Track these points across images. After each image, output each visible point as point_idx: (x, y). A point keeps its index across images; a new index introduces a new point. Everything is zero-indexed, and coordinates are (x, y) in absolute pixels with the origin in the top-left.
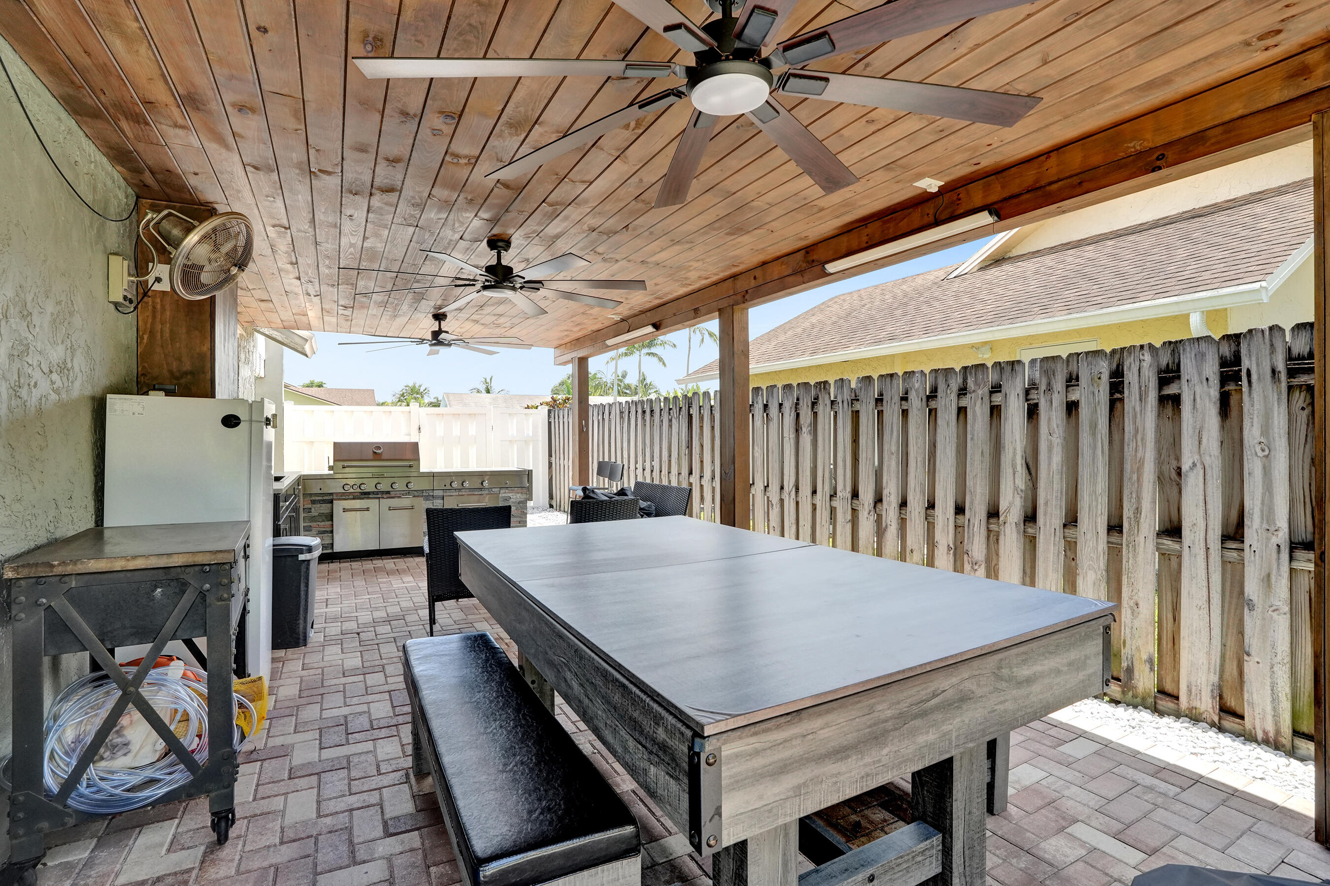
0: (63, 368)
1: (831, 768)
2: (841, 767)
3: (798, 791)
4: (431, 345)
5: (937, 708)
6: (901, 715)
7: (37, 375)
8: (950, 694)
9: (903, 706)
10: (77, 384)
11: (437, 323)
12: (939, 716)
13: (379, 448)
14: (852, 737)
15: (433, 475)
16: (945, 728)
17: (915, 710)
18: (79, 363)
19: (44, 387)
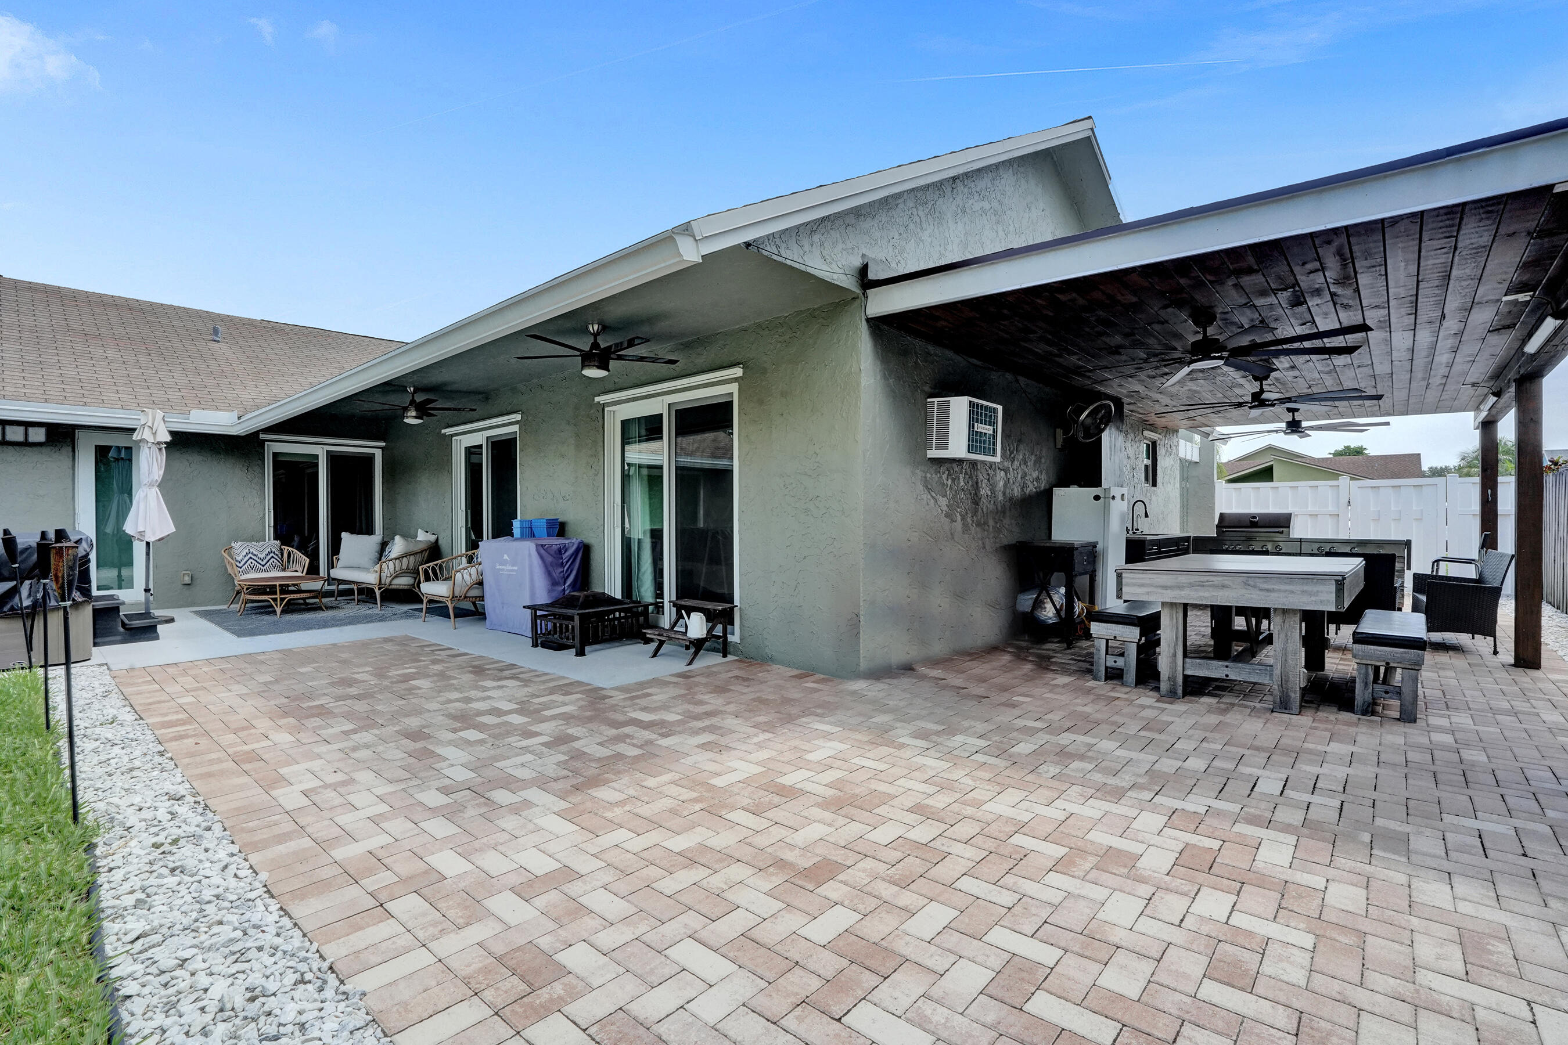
0: (1038, 479)
1: (1160, 590)
2: (1164, 591)
3: (1148, 593)
4: (1286, 433)
5: (1210, 586)
6: (1190, 583)
7: (1029, 483)
8: (1216, 583)
9: (1192, 581)
10: (1043, 485)
11: (1291, 414)
12: (1211, 589)
13: (1255, 517)
14: (1169, 584)
15: (1301, 541)
17: (1197, 584)
18: (1043, 477)
19: (1031, 486)
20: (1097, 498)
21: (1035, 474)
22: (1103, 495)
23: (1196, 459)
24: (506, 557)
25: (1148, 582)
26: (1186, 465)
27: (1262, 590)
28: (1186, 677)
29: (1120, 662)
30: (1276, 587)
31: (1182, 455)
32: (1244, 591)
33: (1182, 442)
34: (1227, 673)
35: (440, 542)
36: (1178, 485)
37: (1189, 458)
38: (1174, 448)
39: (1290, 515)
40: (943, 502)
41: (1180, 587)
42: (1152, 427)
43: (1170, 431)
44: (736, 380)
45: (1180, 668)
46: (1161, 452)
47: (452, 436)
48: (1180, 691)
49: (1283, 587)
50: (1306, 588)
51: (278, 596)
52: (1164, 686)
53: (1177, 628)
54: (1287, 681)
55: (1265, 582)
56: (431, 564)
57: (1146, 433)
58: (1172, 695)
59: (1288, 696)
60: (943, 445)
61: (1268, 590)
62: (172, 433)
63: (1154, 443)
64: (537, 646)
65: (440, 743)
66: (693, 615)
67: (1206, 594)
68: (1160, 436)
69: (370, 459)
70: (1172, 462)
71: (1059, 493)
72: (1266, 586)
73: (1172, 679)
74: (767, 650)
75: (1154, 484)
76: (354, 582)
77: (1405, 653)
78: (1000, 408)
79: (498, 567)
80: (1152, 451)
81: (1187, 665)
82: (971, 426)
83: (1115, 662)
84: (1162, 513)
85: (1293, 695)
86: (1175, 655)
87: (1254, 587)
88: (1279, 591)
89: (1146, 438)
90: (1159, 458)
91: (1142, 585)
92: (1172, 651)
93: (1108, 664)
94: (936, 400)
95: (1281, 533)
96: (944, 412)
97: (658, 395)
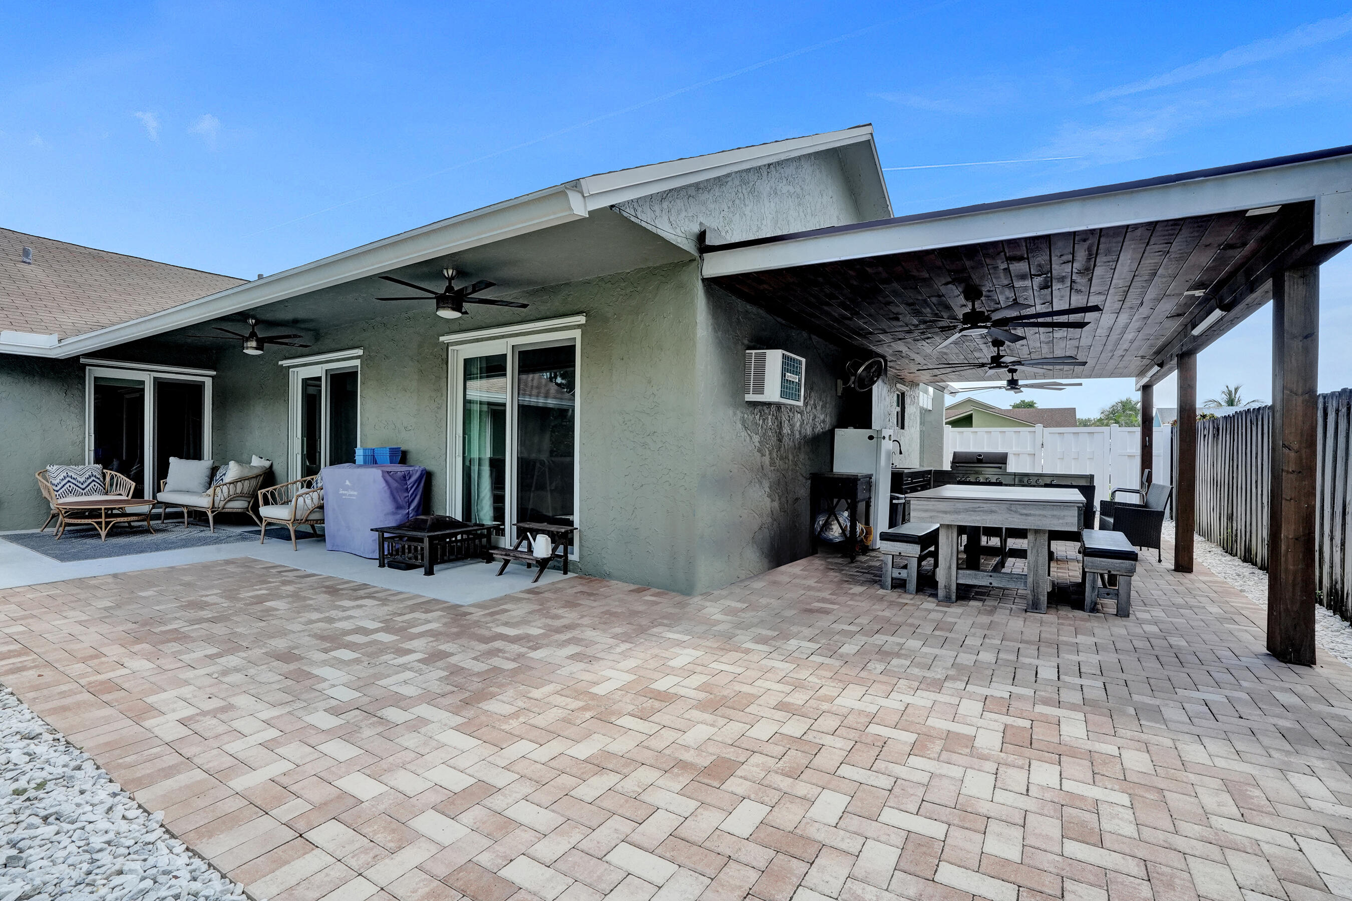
0: (824, 421)
1: (941, 515)
2: (944, 516)
3: (931, 517)
5: (981, 511)
7: (818, 424)
8: (986, 509)
9: (967, 507)
10: (827, 426)
11: (1010, 374)
12: (981, 513)
13: (980, 456)
14: (948, 510)
15: (1015, 474)
16: (984, 518)
17: (971, 509)
18: (828, 419)
19: (819, 427)
20: (871, 438)
21: (822, 417)
22: (875, 436)
23: (930, 408)
24: (348, 483)
25: (931, 507)
26: (924, 412)
27: (1021, 514)
28: (958, 584)
29: (904, 574)
30: (1032, 512)
31: (921, 404)
32: (1008, 515)
33: (921, 393)
34: (991, 581)
35: (275, 467)
36: (918, 429)
37: (925, 407)
38: (916, 398)
39: (1007, 454)
40: (756, 438)
41: (957, 512)
42: (902, 381)
43: (914, 384)
44: (579, 326)
45: (954, 578)
46: (908, 401)
47: (289, 367)
48: (954, 597)
49: (1037, 512)
50: (1055, 513)
51: (103, 520)
52: (941, 593)
53: (952, 546)
54: (1038, 587)
55: (1024, 508)
56: (270, 489)
57: (899, 386)
58: (948, 600)
59: (1038, 599)
60: (760, 390)
61: (1026, 515)
63: (903, 394)
64: (384, 566)
65: (313, 663)
66: (538, 536)
67: (978, 518)
68: (908, 389)
69: (200, 387)
70: (915, 410)
71: (840, 433)
72: (1025, 512)
73: (947, 587)
74: (606, 568)
75: (903, 427)
76: (183, 506)
77: (1122, 563)
78: (804, 360)
79: (341, 492)
80: (901, 400)
81: (960, 576)
82: (783, 375)
83: (900, 573)
84: (908, 451)
85: (1042, 598)
86: (950, 568)
87: (1016, 512)
88: (1034, 515)
89: (898, 390)
90: (906, 406)
91: (926, 511)
92: (948, 564)
93: (894, 576)
94: (753, 352)
95: (1000, 468)
96: (761, 363)
97: (503, 337)
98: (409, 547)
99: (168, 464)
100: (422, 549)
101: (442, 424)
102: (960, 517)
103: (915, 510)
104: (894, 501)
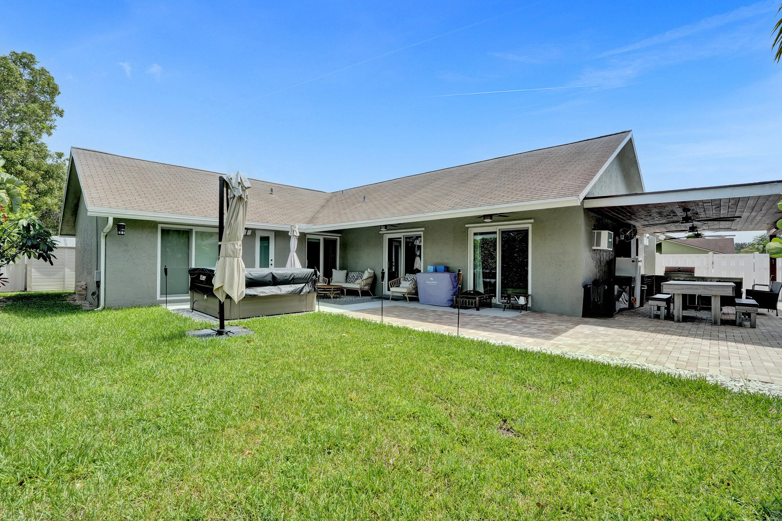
0: (612, 255)
3: (672, 291)
8: (694, 288)
10: (613, 257)
13: (680, 268)
14: (679, 288)
15: (699, 276)
20: (633, 261)
22: (635, 261)
23: (648, 245)
24: (431, 279)
25: (672, 287)
27: (709, 290)
28: (683, 316)
29: (659, 313)
30: (714, 289)
31: (644, 243)
32: (703, 290)
34: (696, 315)
35: (376, 273)
37: (646, 244)
39: (694, 268)
40: (595, 263)
41: (683, 289)
44: (530, 223)
45: (681, 313)
46: (640, 243)
47: (383, 234)
48: (681, 320)
49: (716, 289)
50: (723, 289)
51: (332, 292)
52: (676, 319)
53: (680, 301)
55: (710, 288)
56: (392, 281)
58: (678, 321)
59: (716, 322)
60: (598, 244)
61: (711, 290)
62: (300, 233)
63: (638, 240)
66: (521, 297)
67: (691, 291)
68: (640, 237)
69: (335, 241)
70: (642, 246)
71: (618, 259)
73: (678, 317)
74: (543, 309)
77: (752, 308)
78: (613, 233)
79: (427, 282)
81: (683, 312)
82: (608, 240)
83: (657, 313)
85: (718, 322)
86: (679, 309)
87: (707, 289)
88: (714, 291)
90: (639, 245)
91: (670, 289)
93: (655, 313)
94: (596, 231)
95: (691, 274)
96: (599, 235)
97: (495, 226)
98: (469, 301)
99: (332, 272)
100: (475, 302)
101: (466, 257)
102: (684, 291)
103: (665, 289)
104: (642, 288)
